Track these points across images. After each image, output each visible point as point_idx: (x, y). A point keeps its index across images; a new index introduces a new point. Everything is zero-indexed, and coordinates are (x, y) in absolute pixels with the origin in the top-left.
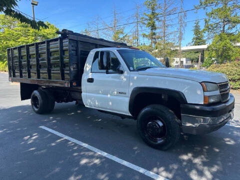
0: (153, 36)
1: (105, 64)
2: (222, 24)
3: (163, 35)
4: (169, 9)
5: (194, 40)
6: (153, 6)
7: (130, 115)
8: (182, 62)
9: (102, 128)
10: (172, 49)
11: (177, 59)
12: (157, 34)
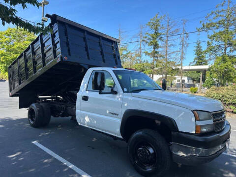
0: (155, 54)
1: (99, 84)
2: (224, 46)
3: (165, 54)
4: (172, 30)
5: (196, 61)
6: (156, 26)
7: (121, 137)
8: (183, 81)
9: (93, 148)
10: (174, 68)
11: (179, 78)
12: (159, 53)
